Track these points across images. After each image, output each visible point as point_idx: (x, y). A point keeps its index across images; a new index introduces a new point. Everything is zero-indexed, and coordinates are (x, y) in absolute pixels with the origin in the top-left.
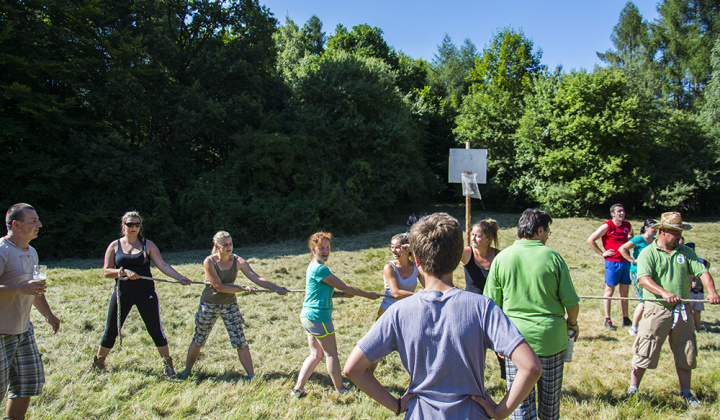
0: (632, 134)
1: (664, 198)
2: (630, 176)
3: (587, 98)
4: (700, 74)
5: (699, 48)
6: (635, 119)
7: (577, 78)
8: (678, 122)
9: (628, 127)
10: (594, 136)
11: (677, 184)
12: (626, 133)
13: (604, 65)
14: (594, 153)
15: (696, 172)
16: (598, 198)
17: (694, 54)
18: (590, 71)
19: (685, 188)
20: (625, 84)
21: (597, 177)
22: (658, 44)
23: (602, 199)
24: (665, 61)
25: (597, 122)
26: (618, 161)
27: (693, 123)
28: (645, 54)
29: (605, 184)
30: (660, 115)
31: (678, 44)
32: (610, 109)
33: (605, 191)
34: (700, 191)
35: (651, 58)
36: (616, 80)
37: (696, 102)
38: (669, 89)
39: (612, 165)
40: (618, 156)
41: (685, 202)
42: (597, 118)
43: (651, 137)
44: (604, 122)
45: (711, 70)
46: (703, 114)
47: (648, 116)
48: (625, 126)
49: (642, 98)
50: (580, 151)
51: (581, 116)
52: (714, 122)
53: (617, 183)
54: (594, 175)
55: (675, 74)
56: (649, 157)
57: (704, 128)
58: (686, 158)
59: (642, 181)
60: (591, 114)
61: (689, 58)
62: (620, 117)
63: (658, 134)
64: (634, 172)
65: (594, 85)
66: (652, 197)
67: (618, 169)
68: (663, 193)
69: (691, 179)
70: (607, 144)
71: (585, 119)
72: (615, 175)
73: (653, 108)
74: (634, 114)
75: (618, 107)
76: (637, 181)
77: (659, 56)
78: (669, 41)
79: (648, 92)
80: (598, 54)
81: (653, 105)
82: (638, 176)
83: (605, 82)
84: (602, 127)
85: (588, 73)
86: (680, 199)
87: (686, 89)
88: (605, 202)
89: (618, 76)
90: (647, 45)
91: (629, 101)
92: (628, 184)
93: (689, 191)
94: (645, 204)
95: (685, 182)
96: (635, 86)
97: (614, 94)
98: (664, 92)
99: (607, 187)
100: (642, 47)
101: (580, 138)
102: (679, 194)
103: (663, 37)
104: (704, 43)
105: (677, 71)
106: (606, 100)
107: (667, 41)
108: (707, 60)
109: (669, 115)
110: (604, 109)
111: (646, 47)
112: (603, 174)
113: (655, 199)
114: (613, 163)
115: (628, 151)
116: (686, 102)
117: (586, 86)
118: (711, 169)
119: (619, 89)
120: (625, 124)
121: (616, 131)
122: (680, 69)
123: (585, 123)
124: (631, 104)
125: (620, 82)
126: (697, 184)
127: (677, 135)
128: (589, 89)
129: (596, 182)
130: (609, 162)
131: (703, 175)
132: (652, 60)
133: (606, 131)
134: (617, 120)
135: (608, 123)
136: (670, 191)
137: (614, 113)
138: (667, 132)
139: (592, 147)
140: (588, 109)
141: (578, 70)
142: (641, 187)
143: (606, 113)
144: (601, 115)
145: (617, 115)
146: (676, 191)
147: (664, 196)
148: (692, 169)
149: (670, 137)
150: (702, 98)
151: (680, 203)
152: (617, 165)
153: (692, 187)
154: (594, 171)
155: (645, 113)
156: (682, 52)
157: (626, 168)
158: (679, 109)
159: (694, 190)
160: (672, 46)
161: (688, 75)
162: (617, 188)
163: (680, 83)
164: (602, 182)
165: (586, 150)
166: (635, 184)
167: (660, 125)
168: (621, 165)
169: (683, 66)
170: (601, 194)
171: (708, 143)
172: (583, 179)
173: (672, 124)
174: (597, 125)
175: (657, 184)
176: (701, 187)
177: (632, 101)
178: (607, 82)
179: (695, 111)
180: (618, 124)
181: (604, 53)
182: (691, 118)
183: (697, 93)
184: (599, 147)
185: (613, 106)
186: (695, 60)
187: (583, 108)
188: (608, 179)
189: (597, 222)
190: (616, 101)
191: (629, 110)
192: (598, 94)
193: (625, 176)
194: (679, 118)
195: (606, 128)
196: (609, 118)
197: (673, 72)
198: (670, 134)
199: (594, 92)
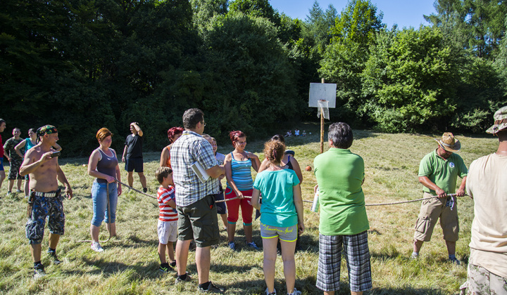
0: (445, 74)
1: (466, 120)
2: (442, 104)
3: (413, 48)
4: (497, 31)
5: (497, 12)
6: (448, 64)
7: (407, 33)
8: (479, 66)
9: (443, 70)
10: (418, 75)
11: (476, 111)
12: (441, 74)
14: (418, 88)
15: (490, 102)
16: (419, 120)
17: (493, 17)
18: (417, 29)
19: (481, 113)
20: (441, 39)
21: (419, 105)
22: (468, 10)
23: (422, 120)
24: (473, 22)
25: (420, 66)
26: (434, 93)
27: (490, 67)
28: (458, 17)
29: (424, 110)
30: (465, 61)
31: (482, 10)
32: (430, 56)
33: (424, 115)
35: (462, 20)
36: (435, 35)
37: (493, 52)
38: (474, 43)
39: (430, 97)
40: (434, 90)
41: (481, 123)
42: (420, 62)
43: (458, 77)
44: (425, 66)
45: (505, 29)
46: (498, 61)
47: (456, 61)
48: (440, 69)
49: (453, 48)
50: (407, 86)
51: (409, 61)
53: (433, 109)
54: (417, 103)
55: (479, 32)
56: (457, 91)
57: (497, 71)
58: (483, 92)
59: (451, 108)
60: (416, 60)
61: (489, 20)
62: (437, 62)
63: (462, 75)
64: (446, 102)
65: (419, 39)
66: (458, 119)
67: (434, 99)
68: (466, 117)
69: (485, 107)
70: (427, 81)
71: (411, 63)
72: (431, 103)
73: (462, 56)
74: (447, 60)
75: (436, 54)
76: (447, 108)
77: (468, 18)
78: (476, 8)
79: (458, 45)
80: (425, 17)
81: (461, 54)
82: (448, 105)
83: (427, 37)
84: (424, 69)
85: (415, 30)
86: (477, 121)
87: (487, 42)
88: (424, 122)
89: (436, 33)
90: (459, 10)
91: (444, 51)
92: (441, 110)
93: (484, 116)
94: (452, 125)
95: (481, 110)
96: (449, 40)
97: (433, 45)
98: (470, 45)
99: (425, 112)
100: (456, 12)
101: (408, 76)
102: (477, 118)
103: (471, 4)
104: (501, 10)
105: (481, 30)
106: (427, 50)
107: (474, 8)
108: (502, 22)
109: (473, 61)
110: (426, 56)
111: (459, 12)
112: (423, 102)
113: (459, 121)
114: (431, 95)
115: (441, 86)
116: (486, 53)
117: (413, 40)
118: (501, 101)
119: (437, 42)
120: (440, 67)
121: (433, 72)
122: (483, 28)
123: (411, 66)
124: (445, 53)
125: (438, 37)
126: (490, 111)
127: (478, 76)
128: (415, 41)
129: (418, 108)
130: (428, 94)
131: (494, 105)
132: (463, 22)
133: (426, 72)
134: (434, 64)
135: (428, 66)
136: (470, 115)
137: (433, 59)
138: (471, 73)
139: (416, 83)
140: (414, 56)
141: (408, 28)
142: (450, 112)
143: (427, 59)
144: (423, 61)
145: (435, 61)
146: (475, 115)
147: (466, 119)
148: (487, 100)
149: (473, 77)
150: (498, 50)
151: (478, 124)
152: (434, 96)
153: (487, 113)
154: (417, 101)
155: (455, 59)
156: (484, 16)
157: (440, 98)
158: (481, 57)
159: (488, 115)
160: (478, 12)
161: (488, 33)
162: (433, 113)
163: (483, 38)
164: (422, 108)
165: (411, 85)
166: (446, 110)
167: (466, 68)
168: (437, 97)
169: (485, 26)
170: (422, 117)
171: (499, 82)
172: (409, 106)
173: (475, 67)
174: (420, 68)
175: (462, 110)
177: (446, 51)
178: (428, 37)
179: (493, 59)
180: (436, 67)
181: (429, 16)
182: (489, 63)
183: (495, 45)
184: (421, 83)
185: (432, 54)
186: (494, 22)
187: (411, 55)
188: (427, 106)
189: (418, 137)
190: (435, 51)
191: (444, 57)
192: (422, 45)
193: (438, 104)
194: (480, 64)
195: (427, 70)
196: (429, 63)
197: (477, 30)
198: (473, 75)
199: (419, 43)
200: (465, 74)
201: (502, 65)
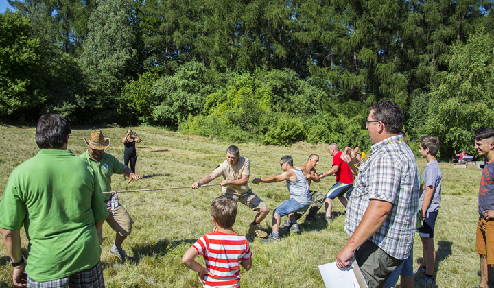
0: (34, 65)
2: (32, 95)
4: (81, 32)
5: (81, 14)
6: (37, 55)
8: (66, 62)
9: (32, 60)
10: (5, 63)
11: (65, 103)
12: (31, 64)
13: (14, 10)
14: (4, 76)
15: (77, 96)
16: (7, 110)
17: (78, 18)
19: (70, 106)
20: (31, 28)
21: (6, 94)
22: (55, 6)
23: (10, 111)
24: (59, 18)
25: (7, 52)
26: (23, 83)
27: (76, 64)
28: (45, 10)
29: (12, 100)
30: (54, 54)
31: (68, 9)
32: (19, 44)
33: (13, 105)
34: (78, 109)
35: (49, 15)
36: (25, 23)
37: (77, 51)
38: (61, 38)
39: (19, 86)
40: (23, 80)
41: (69, 116)
42: (7, 49)
43: (48, 68)
44: (13, 53)
45: (87, 31)
46: (82, 59)
47: (45, 54)
48: (30, 59)
49: (43, 40)
52: (89, 65)
53: (22, 100)
54: (4, 92)
55: (65, 29)
56: (46, 83)
57: (82, 68)
58: (70, 86)
59: (41, 100)
60: (3, 45)
61: (75, 20)
62: (26, 52)
63: (53, 68)
64: (35, 93)
65: (6, 24)
66: (48, 111)
67: (23, 90)
68: (55, 109)
69: (73, 101)
70: (18, 70)
72: (20, 94)
73: (50, 49)
74: (37, 51)
75: (25, 43)
76: (37, 99)
77: (55, 13)
78: (63, 5)
79: (47, 37)
81: (50, 47)
82: (38, 96)
83: (15, 23)
84: (11, 56)
86: (66, 113)
87: (71, 40)
88: (12, 113)
89: (25, 21)
91: (33, 41)
92: (30, 101)
93: (72, 109)
95: (70, 102)
96: (38, 31)
97: (22, 33)
98: (57, 40)
99: (14, 102)
100: (43, 4)
102: (66, 110)
104: (84, 13)
105: (66, 27)
106: (15, 37)
107: (61, 5)
108: (85, 24)
109: (61, 56)
110: (14, 44)
111: (47, 5)
112: (12, 92)
114: (19, 84)
115: (31, 77)
116: (71, 49)
118: (86, 95)
119: (26, 31)
120: (30, 57)
121: (22, 61)
122: (68, 26)
124: (35, 43)
125: (27, 25)
126: (77, 105)
127: (66, 71)
129: (5, 98)
130: (16, 83)
132: (50, 15)
133: (15, 60)
134: (23, 53)
135: (16, 54)
136: (60, 108)
137: (22, 48)
138: (59, 67)
142: (40, 104)
143: (15, 46)
144: (11, 48)
145: (24, 50)
146: (64, 107)
147: (56, 111)
148: (74, 94)
149: (61, 71)
150: (81, 48)
151: (66, 116)
152: (23, 86)
153: (74, 106)
155: (44, 51)
156: (70, 15)
157: (29, 89)
158: (67, 52)
159: (75, 108)
160: (64, 9)
161: (73, 31)
162: (22, 103)
164: (10, 98)
166: (35, 102)
167: (54, 61)
168: (26, 87)
169: (70, 24)
170: (10, 107)
171: (84, 78)
173: (62, 62)
174: (8, 55)
175: (51, 102)
176: (79, 106)
177: (35, 41)
178: (17, 23)
179: (77, 56)
180: (25, 56)
182: (75, 60)
183: (78, 44)
184: (9, 72)
185: (21, 42)
186: (78, 22)
188: (17, 96)
189: (6, 128)
190: (23, 39)
191: (34, 47)
192: (9, 31)
193: (28, 95)
194: (68, 59)
195: (15, 58)
196: (17, 50)
197: (64, 27)
198: (61, 69)
199: (6, 28)
200: (54, 68)
201: (85, 63)
